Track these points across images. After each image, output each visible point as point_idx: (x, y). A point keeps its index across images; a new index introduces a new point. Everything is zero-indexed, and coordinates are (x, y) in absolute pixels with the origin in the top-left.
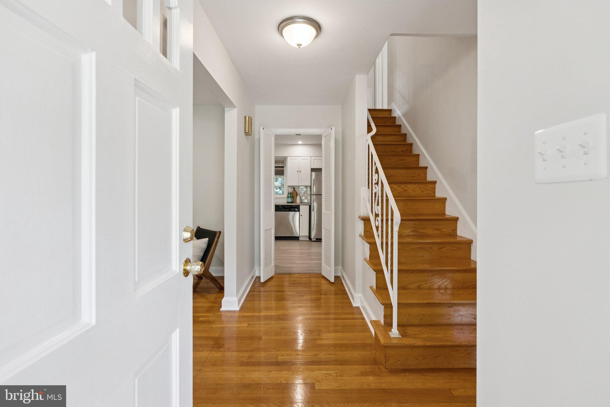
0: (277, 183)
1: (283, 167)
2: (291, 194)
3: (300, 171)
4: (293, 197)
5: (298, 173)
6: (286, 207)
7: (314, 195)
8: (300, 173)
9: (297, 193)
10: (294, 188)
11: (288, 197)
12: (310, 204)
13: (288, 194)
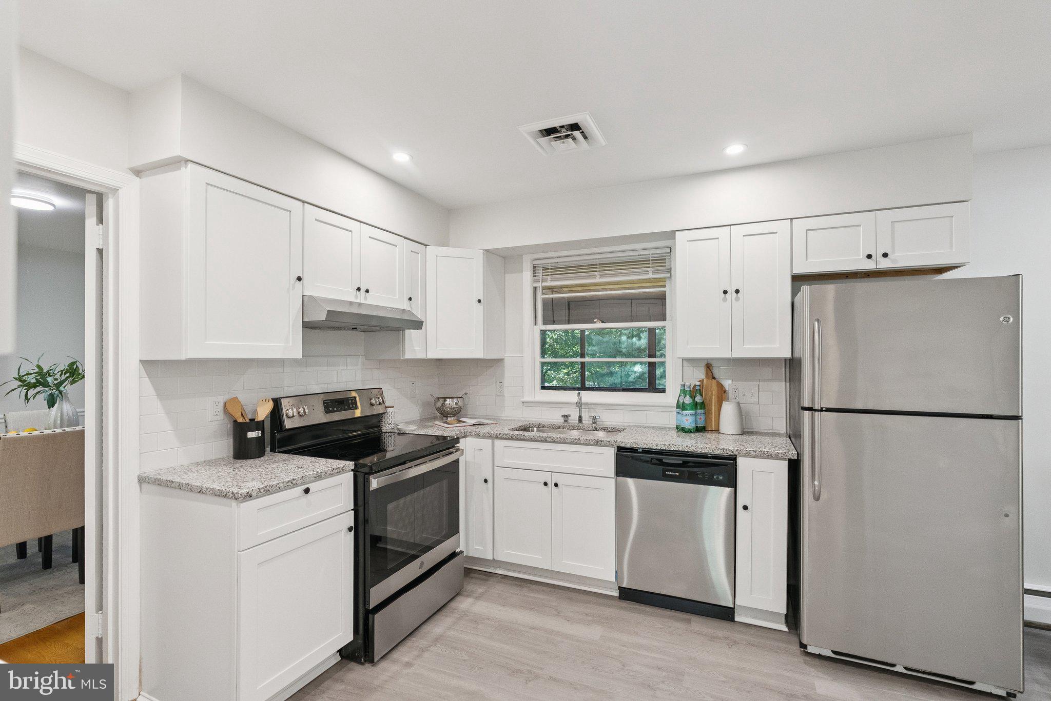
0: (642, 341)
1: (661, 282)
2: (693, 393)
3: (737, 292)
4: (703, 405)
5: (725, 300)
6: (667, 460)
7: (810, 409)
8: (737, 299)
9: (721, 387)
10: (709, 367)
11: (681, 406)
12: (793, 454)
13: (684, 392)
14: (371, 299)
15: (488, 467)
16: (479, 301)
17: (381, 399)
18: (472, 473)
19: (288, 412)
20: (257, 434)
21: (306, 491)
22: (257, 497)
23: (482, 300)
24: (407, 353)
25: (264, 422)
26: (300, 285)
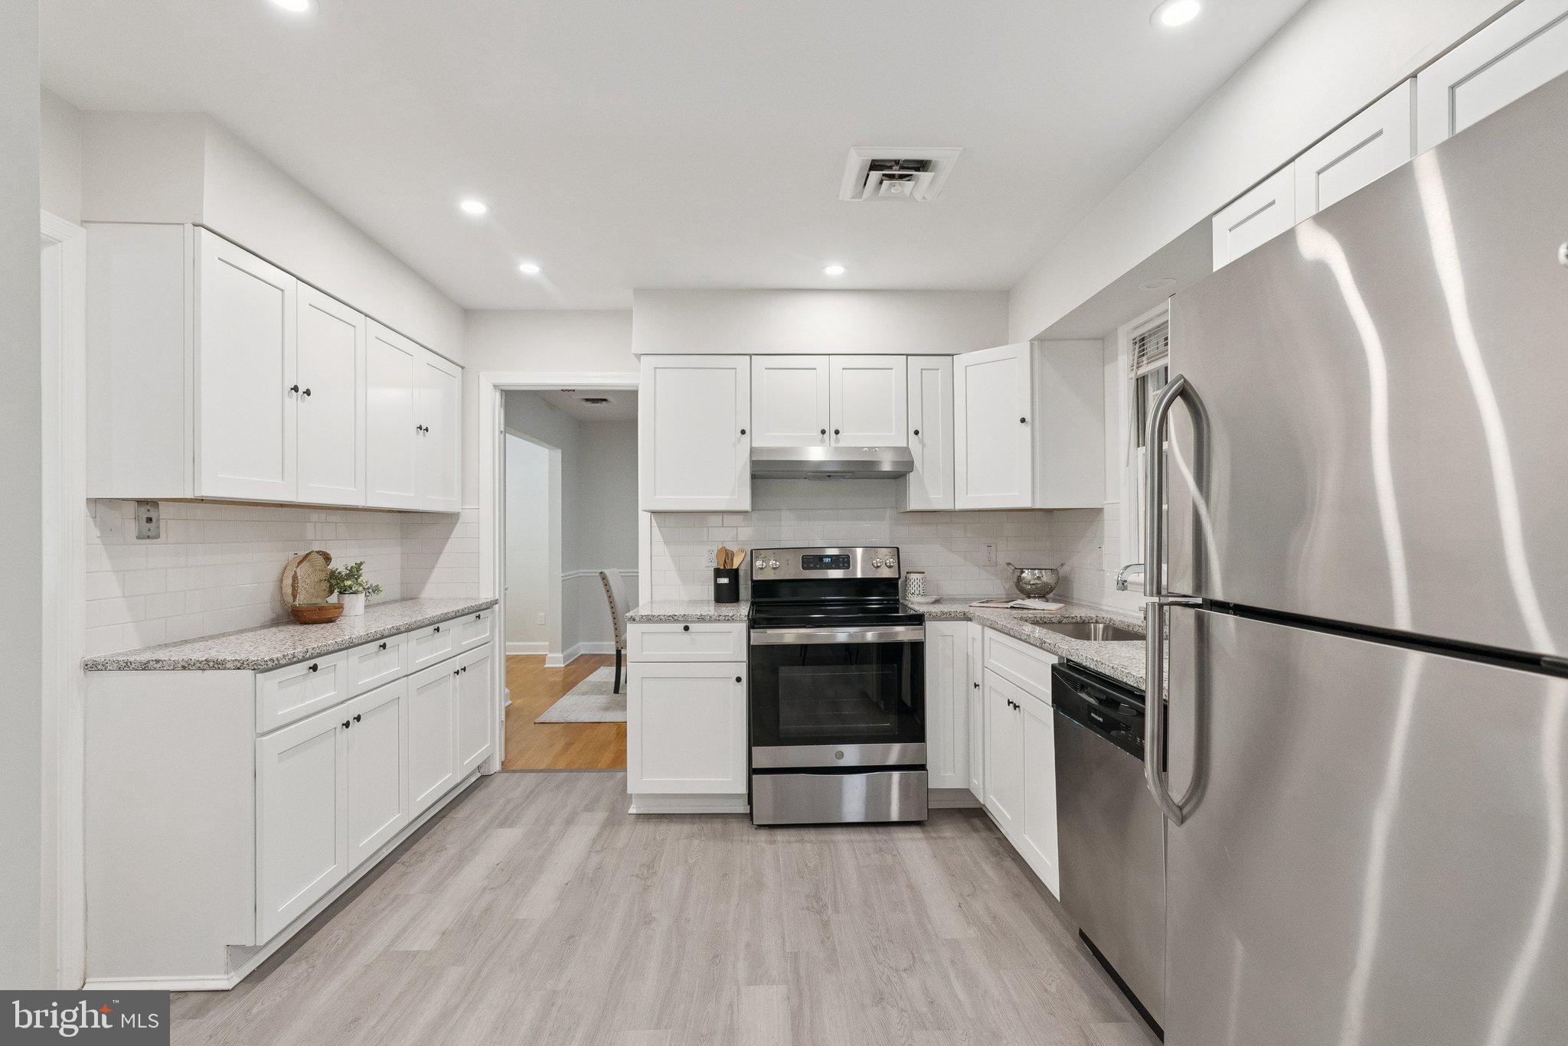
14: (848, 440)
15: (979, 666)
16: (1023, 420)
17: (891, 561)
18: (971, 672)
19: (758, 563)
20: (725, 581)
21: (686, 628)
22: (640, 622)
23: (1028, 418)
24: (914, 503)
25: (737, 570)
26: (746, 438)
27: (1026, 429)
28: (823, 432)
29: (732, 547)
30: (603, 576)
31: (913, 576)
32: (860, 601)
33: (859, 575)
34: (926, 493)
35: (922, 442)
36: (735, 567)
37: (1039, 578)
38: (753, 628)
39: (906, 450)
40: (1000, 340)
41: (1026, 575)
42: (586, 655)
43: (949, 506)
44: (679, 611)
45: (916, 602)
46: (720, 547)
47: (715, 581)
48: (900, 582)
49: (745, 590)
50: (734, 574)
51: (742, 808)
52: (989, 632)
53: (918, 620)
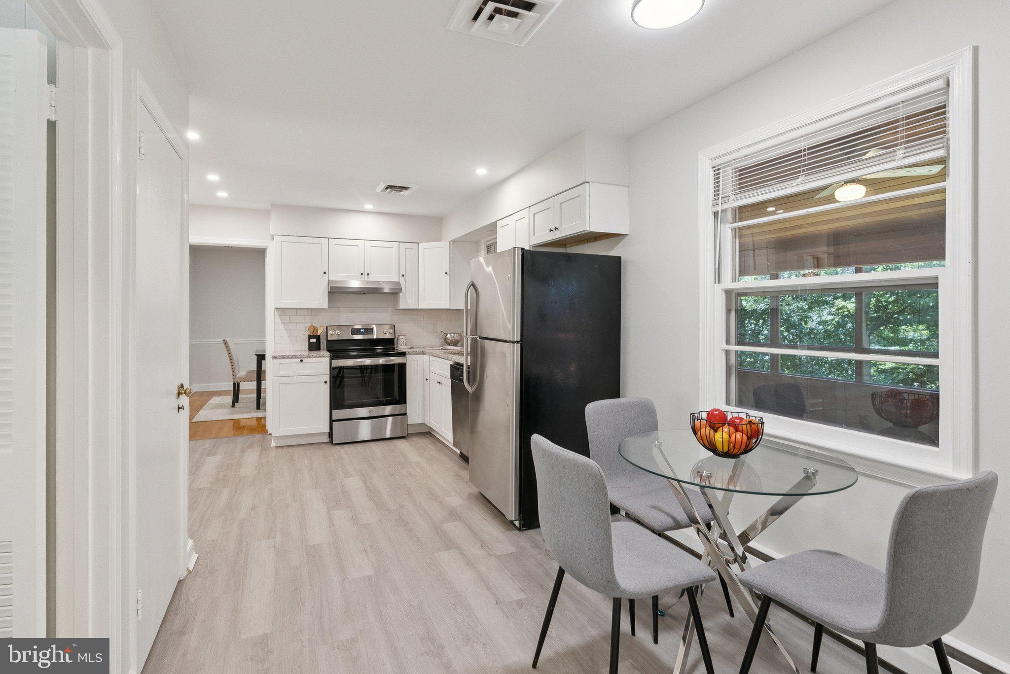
14: (372, 278)
15: (428, 372)
16: (446, 273)
17: (391, 331)
18: (425, 374)
19: (330, 332)
20: (314, 340)
21: (301, 361)
22: (279, 358)
23: (448, 272)
24: (402, 306)
25: (319, 336)
26: (326, 275)
27: (447, 277)
28: (362, 274)
29: (317, 325)
30: (225, 342)
31: (401, 337)
32: (372, 349)
33: (375, 337)
34: (407, 301)
35: (405, 280)
36: (318, 334)
37: (453, 337)
38: (333, 359)
39: (398, 283)
40: (438, 239)
41: (449, 336)
42: (199, 392)
43: (417, 308)
44: (298, 354)
45: (401, 347)
46: (310, 325)
47: (309, 340)
48: (395, 340)
49: (323, 344)
50: (318, 338)
51: (326, 439)
52: (432, 358)
53: (403, 354)
